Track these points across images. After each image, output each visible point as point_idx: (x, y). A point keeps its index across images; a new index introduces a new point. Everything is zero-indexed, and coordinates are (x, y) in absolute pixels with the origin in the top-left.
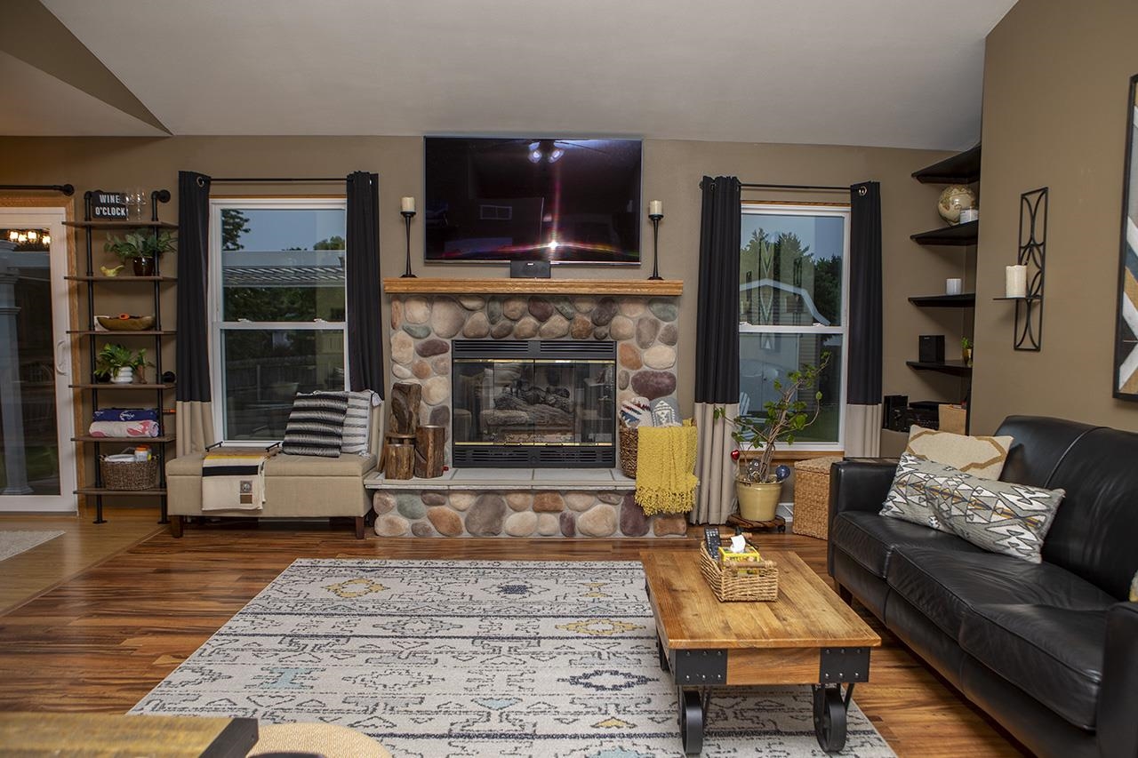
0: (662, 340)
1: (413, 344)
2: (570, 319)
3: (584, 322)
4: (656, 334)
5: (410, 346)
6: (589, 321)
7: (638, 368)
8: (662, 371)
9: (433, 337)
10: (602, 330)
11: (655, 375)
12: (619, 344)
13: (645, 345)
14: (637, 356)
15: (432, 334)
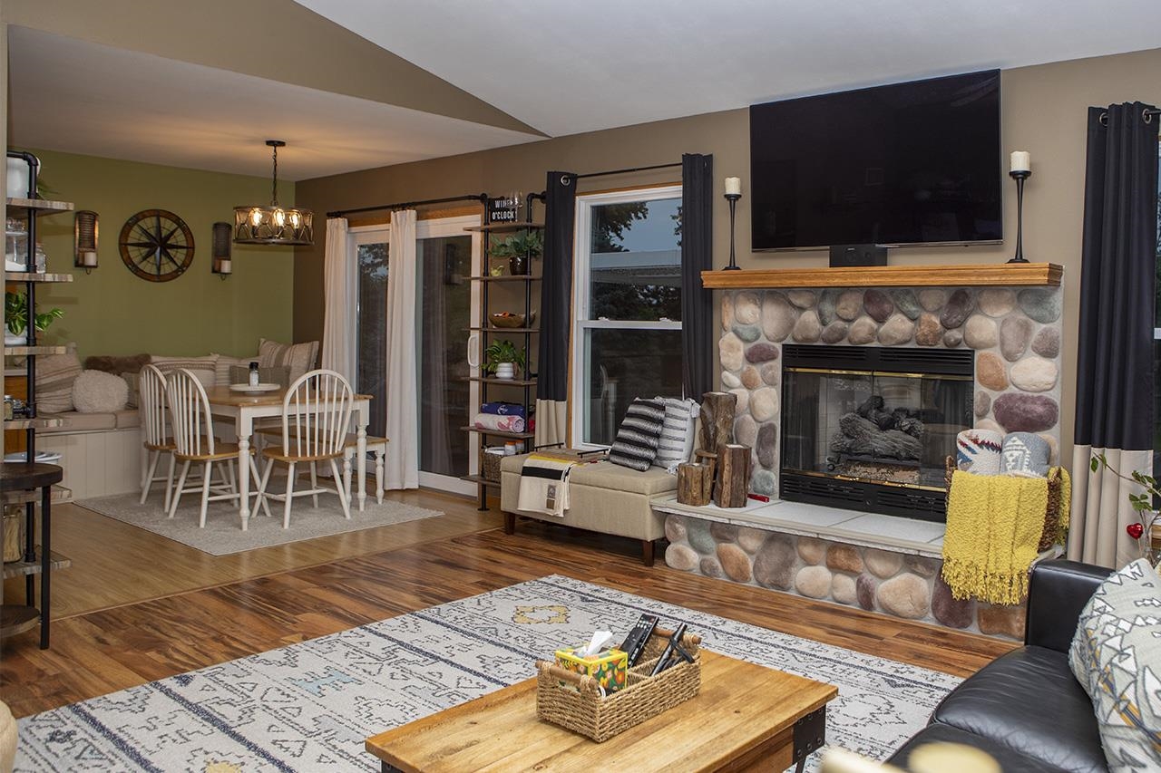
0: (1036, 349)
1: (742, 349)
2: (913, 320)
3: (931, 324)
4: (1026, 342)
5: (739, 350)
6: (938, 322)
7: (1002, 388)
8: (1036, 395)
9: (762, 340)
10: (955, 335)
11: (1024, 400)
12: (977, 354)
13: (1011, 357)
14: (999, 371)
15: (762, 336)
